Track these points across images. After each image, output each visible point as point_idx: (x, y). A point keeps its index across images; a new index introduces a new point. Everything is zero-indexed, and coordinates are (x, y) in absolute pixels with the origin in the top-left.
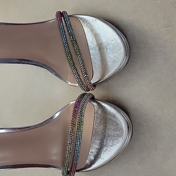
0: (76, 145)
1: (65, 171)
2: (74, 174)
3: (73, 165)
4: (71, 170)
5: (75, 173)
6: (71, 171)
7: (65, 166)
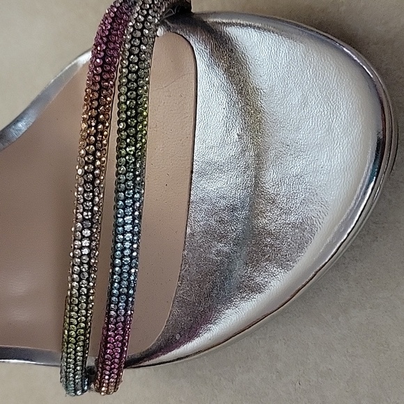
0: (116, 226)
1: (76, 365)
2: (118, 375)
3: (108, 330)
4: (101, 361)
5: (120, 370)
6: (104, 363)
7: (68, 342)
